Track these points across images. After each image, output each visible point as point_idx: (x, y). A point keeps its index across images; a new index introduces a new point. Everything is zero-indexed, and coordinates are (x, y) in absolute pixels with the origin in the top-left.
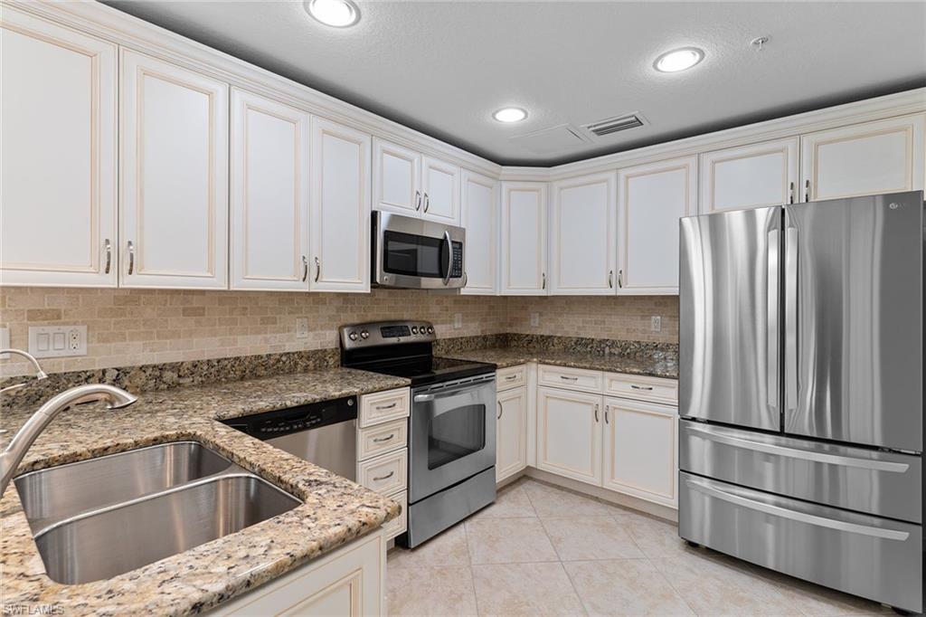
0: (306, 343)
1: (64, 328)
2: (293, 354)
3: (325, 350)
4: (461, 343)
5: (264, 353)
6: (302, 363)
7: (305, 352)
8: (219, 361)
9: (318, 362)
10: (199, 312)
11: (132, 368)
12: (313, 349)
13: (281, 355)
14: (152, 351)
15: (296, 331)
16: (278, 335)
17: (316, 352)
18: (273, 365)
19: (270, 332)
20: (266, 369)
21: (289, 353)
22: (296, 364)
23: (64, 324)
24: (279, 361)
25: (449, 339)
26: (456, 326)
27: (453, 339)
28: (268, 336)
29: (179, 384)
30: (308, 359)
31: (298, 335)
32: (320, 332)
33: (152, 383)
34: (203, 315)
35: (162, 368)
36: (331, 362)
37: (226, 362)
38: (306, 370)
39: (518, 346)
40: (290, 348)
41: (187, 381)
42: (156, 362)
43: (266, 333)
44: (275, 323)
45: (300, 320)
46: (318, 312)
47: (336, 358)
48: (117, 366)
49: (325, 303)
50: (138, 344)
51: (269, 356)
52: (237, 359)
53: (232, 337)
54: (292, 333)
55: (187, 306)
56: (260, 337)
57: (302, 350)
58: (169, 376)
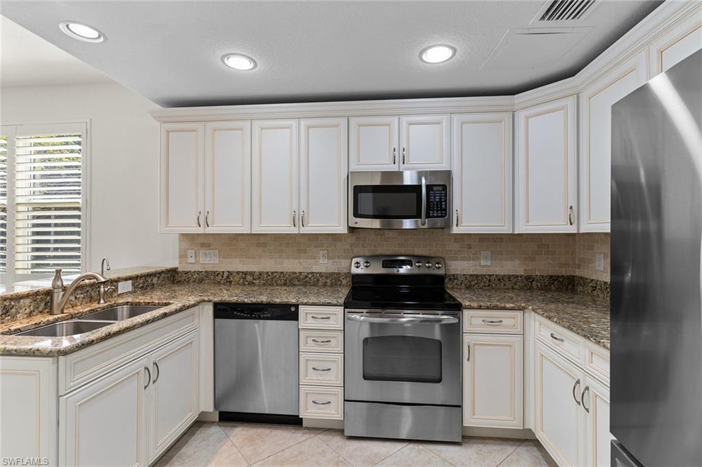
0: (326, 268)
1: (211, 251)
2: (316, 273)
3: (340, 273)
4: (490, 281)
5: (297, 271)
6: (322, 280)
7: (324, 273)
8: (272, 273)
9: (333, 281)
10: (264, 245)
11: (234, 272)
12: (331, 271)
13: (308, 274)
14: (244, 264)
15: (319, 259)
16: (307, 261)
17: (332, 274)
18: (303, 279)
19: (303, 259)
20: (298, 281)
21: (313, 273)
22: (318, 280)
23: (212, 249)
24: (307, 277)
25: (471, 275)
26: (483, 263)
27: (477, 276)
28: (302, 261)
29: (253, 283)
30: (327, 277)
31: (321, 261)
32: (338, 260)
33: (242, 280)
34: (266, 246)
35: (246, 273)
36: (344, 282)
37: (276, 274)
38: (325, 285)
39: (584, 292)
40: (316, 269)
41: (257, 282)
42: (245, 270)
43: (300, 259)
44: (306, 253)
45: (322, 252)
46: (335, 247)
47: (348, 279)
48: (229, 270)
49: (341, 241)
50: (237, 260)
51: (300, 273)
52: (282, 273)
53: (281, 260)
54: (317, 260)
55: (259, 241)
56: (296, 261)
57: (324, 271)
58: (249, 278)
